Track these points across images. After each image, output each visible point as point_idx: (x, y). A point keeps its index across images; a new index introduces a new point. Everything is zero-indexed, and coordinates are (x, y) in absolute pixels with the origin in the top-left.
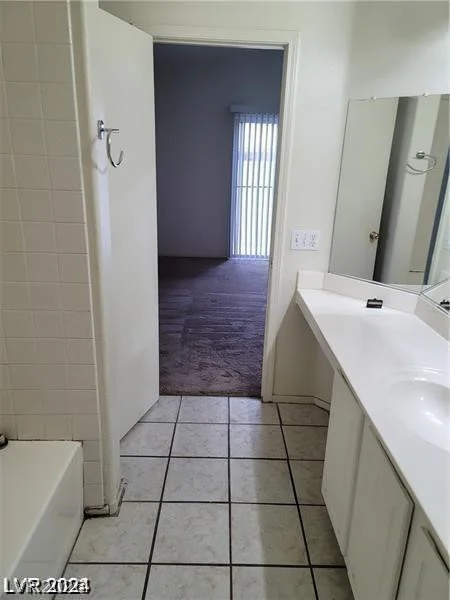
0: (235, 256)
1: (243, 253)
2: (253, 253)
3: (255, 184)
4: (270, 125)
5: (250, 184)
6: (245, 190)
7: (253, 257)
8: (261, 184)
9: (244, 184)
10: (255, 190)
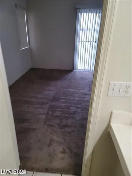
0: (75, 69)
1: (79, 68)
2: (83, 68)
3: (85, 40)
4: (92, 14)
5: (83, 40)
6: (80, 42)
7: (83, 70)
8: (87, 40)
9: (80, 40)
10: (85, 42)
